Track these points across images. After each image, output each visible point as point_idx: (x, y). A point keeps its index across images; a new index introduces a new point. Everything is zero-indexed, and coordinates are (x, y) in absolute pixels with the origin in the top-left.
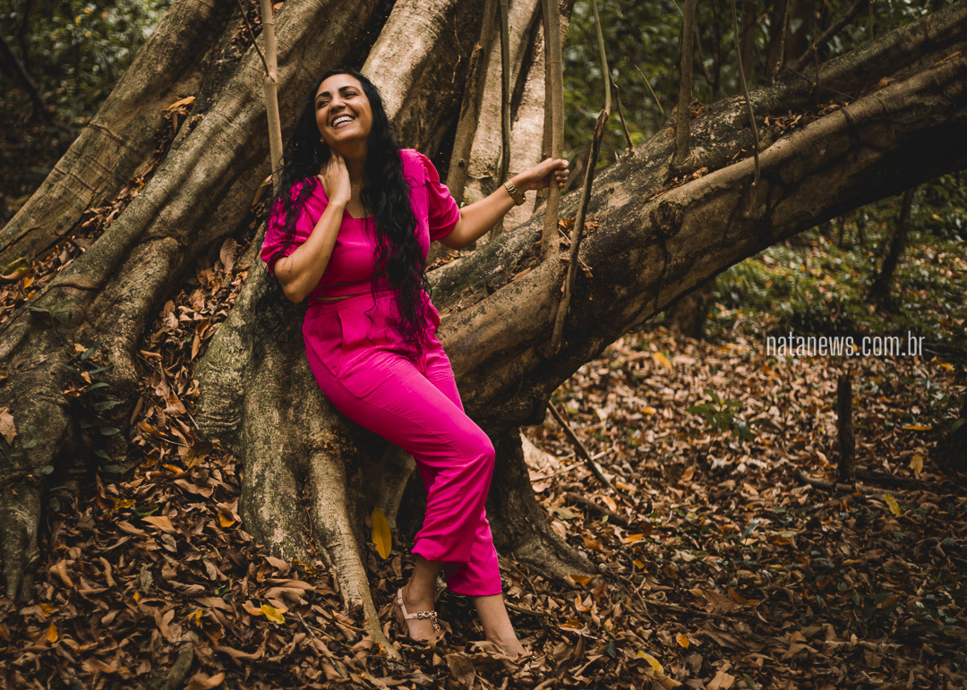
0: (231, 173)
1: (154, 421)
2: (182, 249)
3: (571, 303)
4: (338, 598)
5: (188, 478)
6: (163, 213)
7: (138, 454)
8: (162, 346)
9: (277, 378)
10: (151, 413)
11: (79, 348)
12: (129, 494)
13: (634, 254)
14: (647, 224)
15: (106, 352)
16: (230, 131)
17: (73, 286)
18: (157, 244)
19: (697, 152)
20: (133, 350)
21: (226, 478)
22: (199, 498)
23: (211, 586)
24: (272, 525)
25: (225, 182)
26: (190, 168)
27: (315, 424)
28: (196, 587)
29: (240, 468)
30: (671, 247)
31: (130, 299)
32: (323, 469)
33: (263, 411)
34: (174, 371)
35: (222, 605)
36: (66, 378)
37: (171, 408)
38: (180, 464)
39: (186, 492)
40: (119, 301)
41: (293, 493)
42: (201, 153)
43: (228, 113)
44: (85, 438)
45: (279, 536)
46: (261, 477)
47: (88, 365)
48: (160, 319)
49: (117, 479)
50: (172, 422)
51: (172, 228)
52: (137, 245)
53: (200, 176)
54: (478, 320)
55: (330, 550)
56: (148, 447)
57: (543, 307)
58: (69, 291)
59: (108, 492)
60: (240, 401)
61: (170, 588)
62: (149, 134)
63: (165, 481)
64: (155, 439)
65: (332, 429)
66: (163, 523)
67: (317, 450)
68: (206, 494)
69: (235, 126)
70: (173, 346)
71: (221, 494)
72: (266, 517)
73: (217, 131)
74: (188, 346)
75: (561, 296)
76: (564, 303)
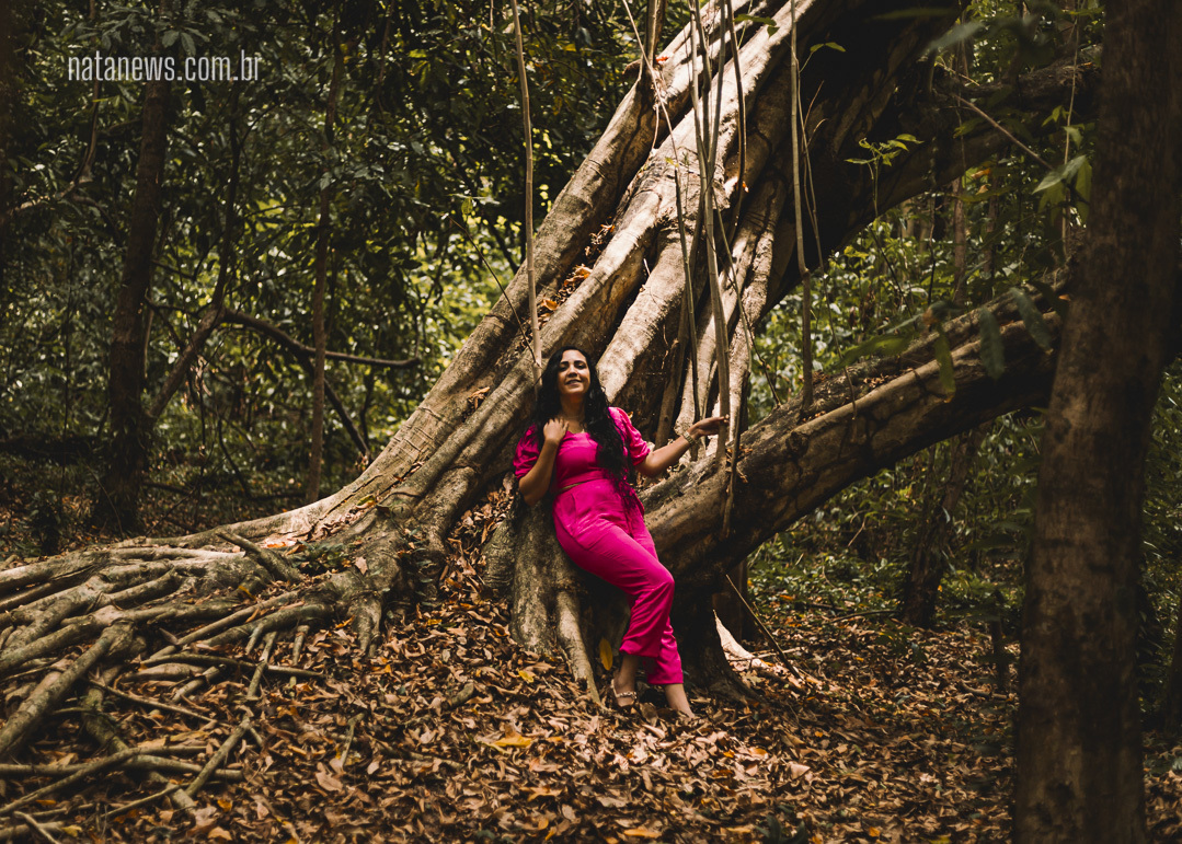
0: (510, 428)
1: (455, 579)
2: (476, 475)
3: (734, 501)
4: (572, 676)
5: (476, 610)
6: (465, 451)
7: (443, 596)
8: (462, 536)
9: (536, 547)
10: (453, 575)
11: (407, 531)
12: (438, 617)
13: (776, 468)
14: (784, 447)
15: (425, 535)
16: (510, 399)
17: (404, 494)
18: (462, 471)
19: (819, 403)
20: (444, 535)
21: (502, 612)
22: (484, 623)
23: (487, 663)
24: (530, 635)
25: (507, 433)
26: (483, 422)
27: (560, 575)
28: (477, 660)
29: (511, 606)
30: (802, 463)
31: (441, 505)
32: (563, 600)
33: (525, 567)
34: (470, 551)
35: (494, 671)
36: (398, 546)
37: (466, 572)
38: (471, 603)
39: (474, 619)
40: (435, 506)
41: (544, 617)
42: (490, 413)
43: (509, 388)
44: (411, 584)
45: (534, 641)
46: (524, 607)
47: (412, 539)
48: (462, 520)
49: (429, 610)
50: (466, 578)
51: (471, 461)
52: (447, 471)
53: (489, 428)
54: (672, 512)
55: (567, 651)
56: (450, 593)
57: (715, 503)
58: (402, 497)
59: (424, 616)
60: (512, 567)
61: (461, 661)
62: (459, 413)
63: (461, 611)
64: (454, 588)
65: (571, 578)
66: (461, 632)
67: (562, 589)
68: (488, 621)
69: (513, 396)
70: (470, 535)
71: (497, 619)
72: (526, 631)
73: (502, 399)
74: (479, 535)
75: (727, 496)
76: (729, 501)
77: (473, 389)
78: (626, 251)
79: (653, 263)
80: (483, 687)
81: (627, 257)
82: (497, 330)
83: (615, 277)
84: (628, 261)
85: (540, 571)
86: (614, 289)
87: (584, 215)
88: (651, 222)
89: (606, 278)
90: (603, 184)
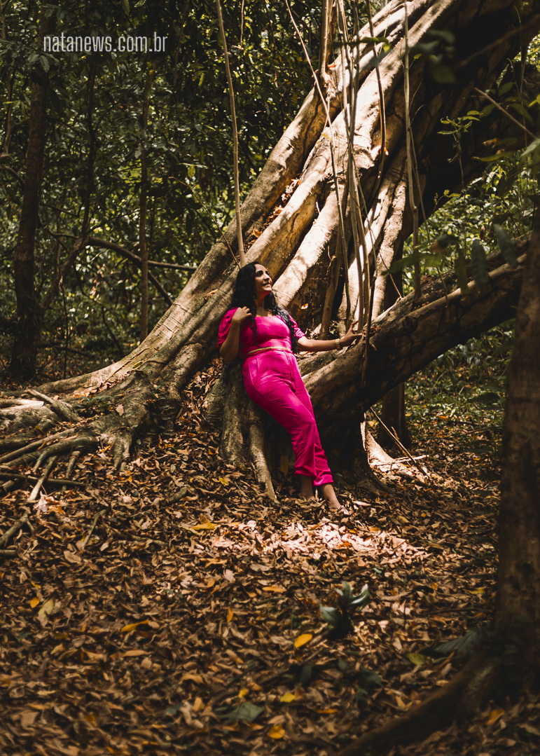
1: (187, 417)
2: (203, 348)
3: (369, 363)
4: (256, 481)
5: (199, 437)
6: (195, 333)
7: (178, 429)
8: (194, 389)
9: (237, 395)
10: (186, 414)
11: (155, 386)
12: (172, 442)
13: (396, 340)
14: (401, 327)
15: (167, 388)
16: (226, 298)
17: (154, 362)
18: (192, 346)
19: (425, 296)
20: (181, 388)
21: (215, 438)
22: (203, 446)
23: (199, 473)
24: (231, 453)
26: (208, 314)
27: (252, 414)
28: (193, 471)
29: (221, 435)
30: (414, 337)
31: (179, 368)
32: (253, 430)
33: (230, 409)
34: (197, 398)
35: (203, 478)
36: (148, 396)
37: (194, 412)
38: (196, 433)
39: (197, 443)
40: (175, 369)
41: (241, 441)
42: (212, 307)
43: (225, 290)
44: (155, 421)
45: (233, 458)
46: (228, 435)
47: (158, 392)
48: (193, 378)
49: (167, 438)
50: (194, 416)
51: (198, 339)
52: (183, 346)
53: (212, 317)
55: (255, 464)
56: (182, 426)
57: (356, 365)
58: (152, 363)
59: (163, 442)
60: (222, 408)
61: (182, 472)
63: (188, 438)
64: (185, 423)
65: (259, 416)
66: (185, 452)
67: (253, 423)
68: (205, 444)
70: (198, 388)
71: (212, 444)
72: (229, 450)
73: (220, 298)
74: (204, 387)
75: (363, 359)
76: (365, 362)
77: (208, 290)
78: (304, 197)
79: (322, 205)
80: (193, 489)
81: (305, 201)
82: (223, 252)
83: (296, 215)
84: (305, 204)
85: (239, 411)
86: (296, 223)
87: (281, 173)
88: (321, 178)
89: (290, 216)
90: (294, 152)
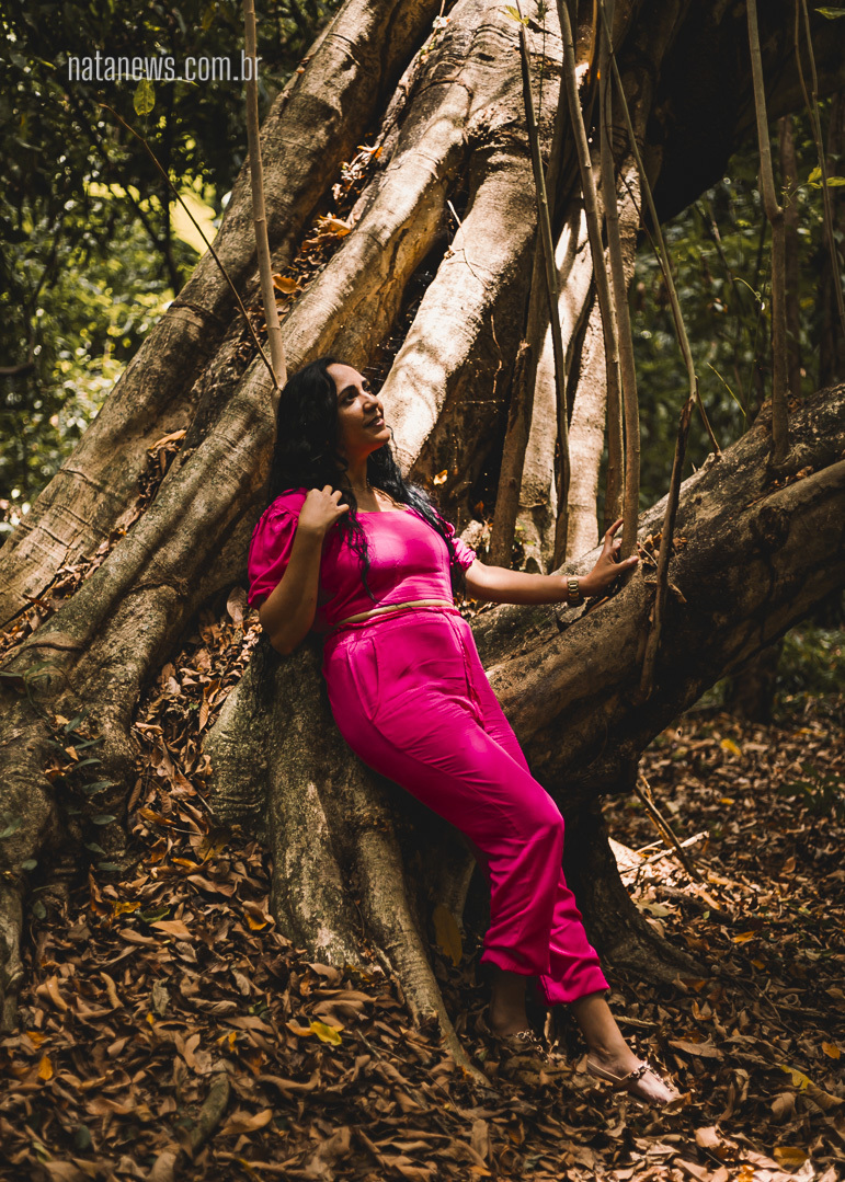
0: (236, 508)
1: (157, 806)
2: (180, 599)
3: (662, 636)
4: (406, 1011)
5: (204, 873)
6: (157, 557)
7: (138, 847)
8: (163, 716)
9: (309, 743)
10: (152, 798)
11: (61, 720)
12: (131, 895)
15: (94, 724)
16: (233, 457)
17: (50, 646)
18: (150, 595)
19: (799, 450)
20: (129, 718)
21: (252, 872)
22: (218, 898)
23: (244, 1005)
24: (314, 924)
25: (230, 518)
26: (188, 502)
27: (360, 798)
28: (225, 1004)
30: (777, 562)
31: (121, 661)
34: (179, 746)
35: (261, 1026)
36: (45, 756)
37: (177, 790)
38: (192, 857)
39: (202, 891)
40: (108, 663)
41: (337, 883)
42: (200, 483)
43: (231, 436)
44: (73, 829)
45: (324, 938)
46: (297, 866)
47: (73, 739)
48: (158, 686)
49: (114, 878)
50: (180, 806)
51: (167, 575)
52: (126, 596)
53: (199, 509)
54: (551, 661)
55: (389, 952)
56: (151, 838)
57: (628, 642)
58: (45, 652)
59: (105, 896)
60: (264, 777)
61: (192, 1007)
63: (175, 878)
64: (160, 828)
65: (381, 803)
66: (177, 928)
67: (364, 829)
68: (226, 892)
69: (239, 451)
70: (176, 716)
71: (246, 891)
72: (307, 915)
73: (218, 457)
74: (194, 715)
76: (653, 636)
77: (155, 434)
78: (419, 185)
79: (465, 205)
81: (421, 197)
82: (193, 331)
83: (401, 233)
84: (423, 202)
85: (320, 788)
86: (400, 254)
87: (329, 129)
88: (457, 136)
89: (386, 234)
